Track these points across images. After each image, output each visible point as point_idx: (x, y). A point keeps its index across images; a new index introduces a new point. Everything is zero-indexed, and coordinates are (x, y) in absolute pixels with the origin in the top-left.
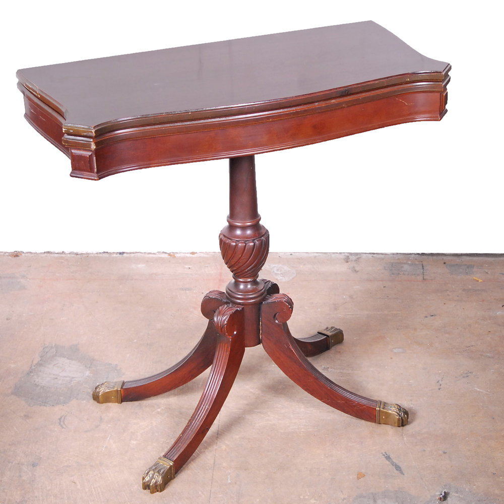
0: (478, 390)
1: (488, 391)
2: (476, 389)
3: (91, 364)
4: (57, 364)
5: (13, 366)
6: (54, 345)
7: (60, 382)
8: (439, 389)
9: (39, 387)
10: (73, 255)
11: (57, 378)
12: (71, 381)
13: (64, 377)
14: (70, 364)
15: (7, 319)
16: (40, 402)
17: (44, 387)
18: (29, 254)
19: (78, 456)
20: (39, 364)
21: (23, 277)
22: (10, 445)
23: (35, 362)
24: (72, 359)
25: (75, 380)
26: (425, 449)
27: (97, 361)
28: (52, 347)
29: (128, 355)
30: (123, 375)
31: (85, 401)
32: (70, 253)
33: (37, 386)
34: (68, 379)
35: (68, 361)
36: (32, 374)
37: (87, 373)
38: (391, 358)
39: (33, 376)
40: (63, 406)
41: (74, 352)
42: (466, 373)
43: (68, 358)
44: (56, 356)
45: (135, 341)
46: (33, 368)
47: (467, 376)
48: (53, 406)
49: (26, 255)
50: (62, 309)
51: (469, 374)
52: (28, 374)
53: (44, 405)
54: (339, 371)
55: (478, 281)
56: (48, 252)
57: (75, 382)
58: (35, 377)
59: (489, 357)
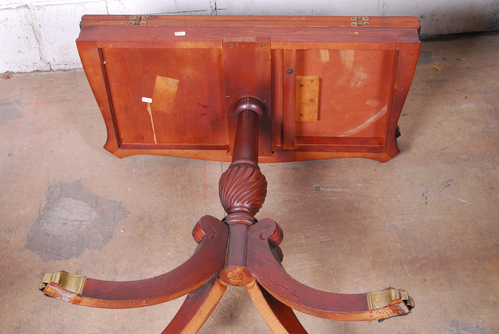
0: (462, 201)
1: (471, 202)
2: (459, 199)
3: (96, 203)
4: (64, 205)
5: (22, 212)
6: (58, 183)
7: (70, 228)
8: (426, 203)
9: (51, 237)
10: (61, 72)
11: (66, 224)
12: (80, 225)
13: (73, 221)
14: (76, 204)
15: (9, 156)
16: (54, 256)
17: (55, 235)
18: (19, 75)
19: (99, 320)
20: (48, 208)
21: (18, 102)
22: (32, 313)
23: (43, 206)
24: (76, 199)
25: (84, 225)
26: (426, 279)
27: (101, 198)
28: (56, 185)
29: (130, 188)
30: (128, 214)
31: (97, 250)
32: (58, 70)
33: (49, 235)
34: (77, 223)
35: (74, 201)
36: (42, 221)
37: (94, 215)
38: (376, 170)
39: (43, 223)
40: (77, 258)
41: (77, 190)
42: (447, 182)
43: (73, 198)
44: (62, 196)
45: (134, 170)
46: (42, 213)
47: (449, 185)
48: (67, 259)
49: (17, 75)
50: (60, 139)
51: (450, 183)
52: (38, 221)
53: (59, 259)
54: (329, 190)
55: (438, 70)
56: (37, 71)
57: (84, 226)
58: (45, 224)
59: (465, 160)
